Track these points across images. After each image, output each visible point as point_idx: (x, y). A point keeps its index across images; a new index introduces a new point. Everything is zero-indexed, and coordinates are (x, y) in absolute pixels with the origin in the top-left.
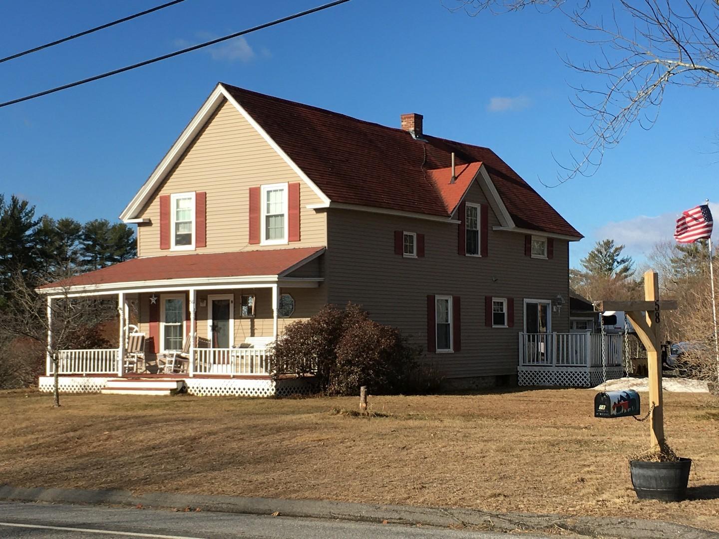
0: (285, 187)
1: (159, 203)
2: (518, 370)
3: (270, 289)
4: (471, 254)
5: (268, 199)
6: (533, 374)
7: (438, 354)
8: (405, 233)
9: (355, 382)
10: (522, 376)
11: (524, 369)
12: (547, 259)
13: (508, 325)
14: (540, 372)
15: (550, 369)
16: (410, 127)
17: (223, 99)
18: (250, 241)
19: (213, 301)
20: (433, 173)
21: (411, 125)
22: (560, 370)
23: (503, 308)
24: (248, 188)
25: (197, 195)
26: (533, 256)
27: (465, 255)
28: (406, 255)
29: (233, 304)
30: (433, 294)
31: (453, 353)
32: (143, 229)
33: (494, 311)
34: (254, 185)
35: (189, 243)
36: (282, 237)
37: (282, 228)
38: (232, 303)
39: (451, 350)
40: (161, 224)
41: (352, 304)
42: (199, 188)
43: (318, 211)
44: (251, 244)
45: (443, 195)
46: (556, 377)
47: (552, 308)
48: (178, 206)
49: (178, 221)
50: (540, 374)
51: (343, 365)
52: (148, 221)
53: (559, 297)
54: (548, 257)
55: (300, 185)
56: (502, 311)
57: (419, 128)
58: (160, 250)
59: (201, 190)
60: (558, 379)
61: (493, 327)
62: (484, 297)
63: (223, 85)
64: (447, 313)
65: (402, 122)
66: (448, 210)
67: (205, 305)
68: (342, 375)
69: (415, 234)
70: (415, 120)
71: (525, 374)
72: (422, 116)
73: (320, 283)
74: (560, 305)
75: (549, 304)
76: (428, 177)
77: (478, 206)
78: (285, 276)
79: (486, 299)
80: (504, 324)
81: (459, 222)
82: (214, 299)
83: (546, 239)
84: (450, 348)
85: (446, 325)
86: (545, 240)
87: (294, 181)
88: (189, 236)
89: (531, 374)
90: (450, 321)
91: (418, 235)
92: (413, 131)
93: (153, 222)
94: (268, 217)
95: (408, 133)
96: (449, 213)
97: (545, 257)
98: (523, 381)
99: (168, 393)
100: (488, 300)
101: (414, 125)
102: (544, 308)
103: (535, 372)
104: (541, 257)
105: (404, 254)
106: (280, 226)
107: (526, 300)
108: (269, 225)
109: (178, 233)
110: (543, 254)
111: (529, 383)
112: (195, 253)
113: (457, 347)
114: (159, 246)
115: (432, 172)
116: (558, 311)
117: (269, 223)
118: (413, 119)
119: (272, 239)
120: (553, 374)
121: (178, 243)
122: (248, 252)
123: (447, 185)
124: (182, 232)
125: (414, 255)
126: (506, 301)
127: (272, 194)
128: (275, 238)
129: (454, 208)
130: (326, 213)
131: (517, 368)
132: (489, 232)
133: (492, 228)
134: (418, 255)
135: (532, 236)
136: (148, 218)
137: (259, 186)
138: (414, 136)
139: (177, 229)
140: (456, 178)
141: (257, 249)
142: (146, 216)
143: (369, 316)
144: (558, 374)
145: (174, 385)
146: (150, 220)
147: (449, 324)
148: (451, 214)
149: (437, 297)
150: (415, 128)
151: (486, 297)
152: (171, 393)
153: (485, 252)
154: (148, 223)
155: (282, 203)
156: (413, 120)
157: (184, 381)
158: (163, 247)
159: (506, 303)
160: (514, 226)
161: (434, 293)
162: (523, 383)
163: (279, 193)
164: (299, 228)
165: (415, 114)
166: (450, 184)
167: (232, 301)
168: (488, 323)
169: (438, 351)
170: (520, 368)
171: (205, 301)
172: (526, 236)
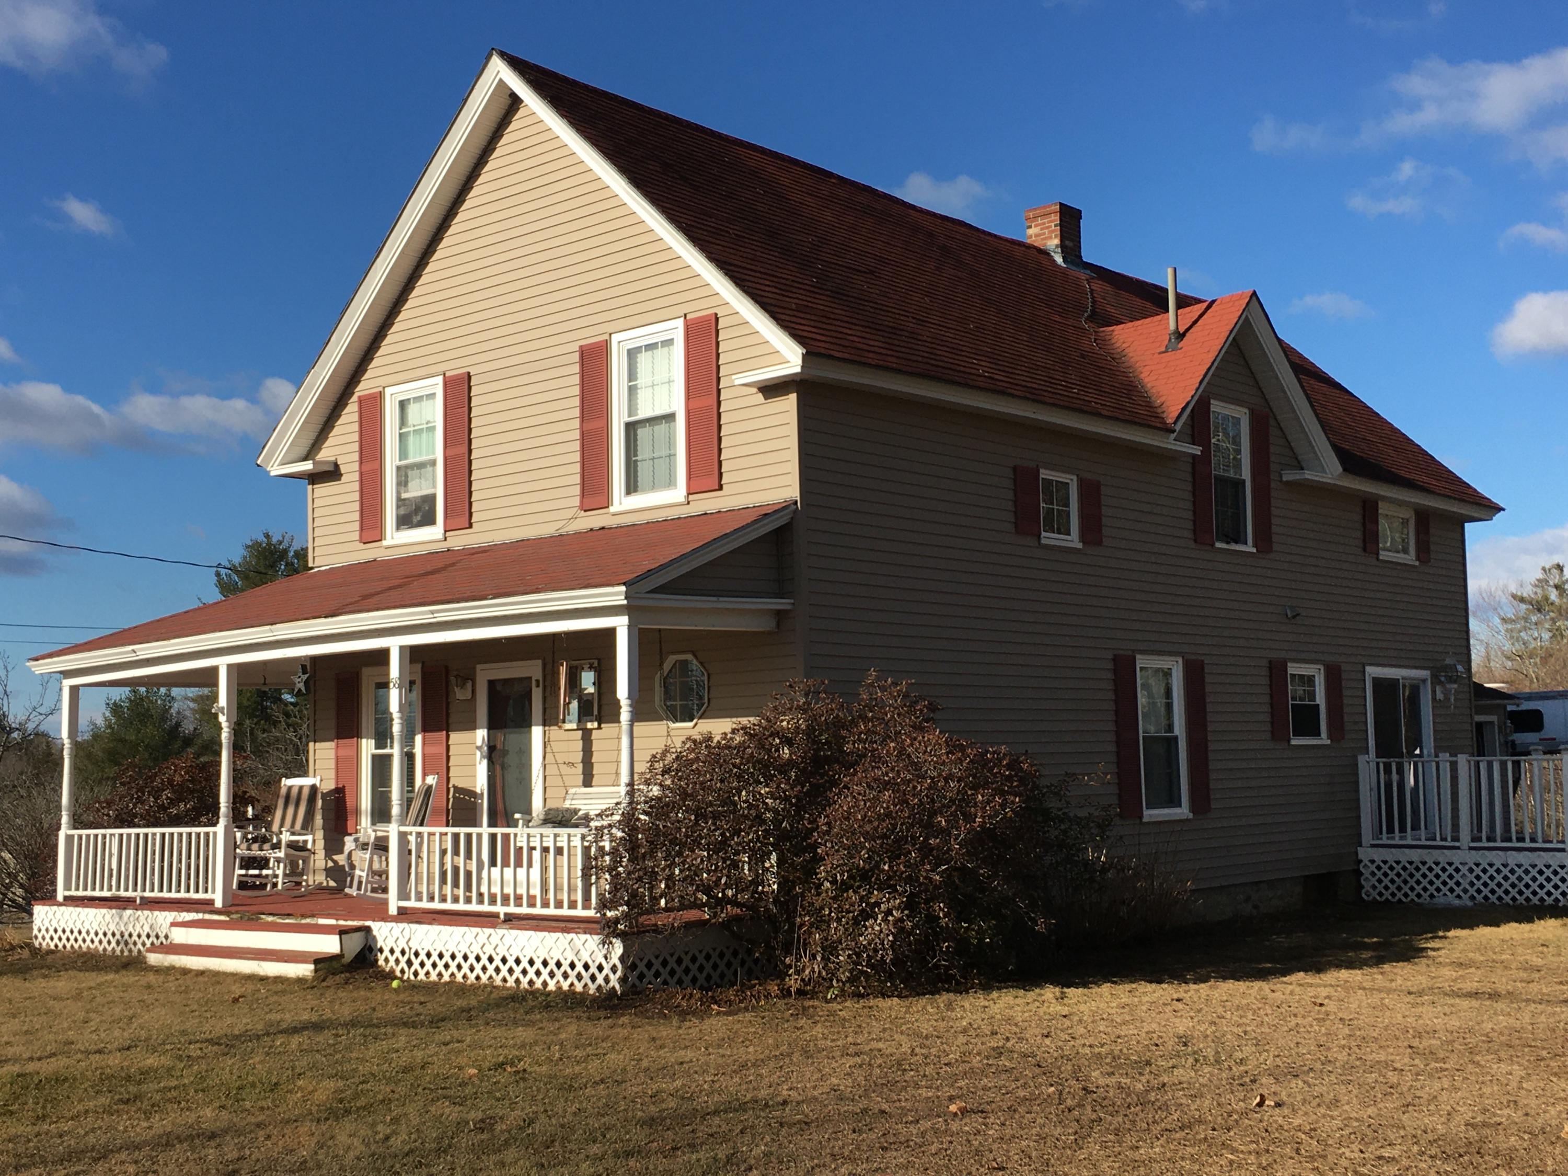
0: (676, 330)
1: (356, 417)
2: (1360, 856)
3: (610, 633)
4: (1228, 543)
5: (632, 375)
6: (1404, 868)
7: (1148, 823)
8: (1044, 474)
9: (884, 949)
10: (1373, 874)
11: (1378, 855)
12: (1417, 563)
13: (1330, 737)
14: (1424, 863)
15: (1456, 857)
16: (1050, 238)
17: (508, 101)
18: (582, 502)
19: (492, 684)
20: (1116, 333)
21: (1053, 231)
22: (1485, 858)
23: (1314, 691)
24: (575, 347)
25: (448, 384)
26: (1384, 555)
27: (1213, 545)
28: (1049, 538)
29: (540, 689)
30: (1130, 653)
31: (1188, 820)
32: (322, 490)
33: (1293, 699)
34: (590, 337)
35: (429, 520)
36: (671, 483)
37: (672, 456)
38: (538, 686)
39: (1183, 811)
40: (361, 474)
41: (878, 679)
42: (453, 365)
43: (771, 389)
44: (585, 511)
45: (1146, 380)
46: (1472, 877)
47: (1434, 692)
48: (403, 422)
49: (404, 462)
50: (1424, 869)
51: (844, 887)
52: (331, 468)
53: (1448, 661)
54: (1418, 558)
55: (717, 319)
56: (1313, 698)
57: (1072, 240)
58: (362, 546)
59: (456, 368)
60: (1478, 884)
61: (1293, 742)
62: (1265, 663)
63: (503, 55)
64: (1169, 707)
65: (1030, 227)
66: (1165, 415)
67: (469, 695)
68: (839, 920)
69: (1075, 478)
70: (1061, 220)
71: (1379, 868)
72: (1080, 212)
73: (780, 615)
74: (1455, 682)
75: (1424, 681)
76: (1103, 343)
77: (1242, 414)
78: (651, 592)
79: (1270, 668)
80: (1318, 734)
81: (1197, 450)
82: (492, 678)
83: (1413, 513)
84: (1180, 806)
85: (1167, 738)
86: (1409, 514)
87: (699, 310)
88: (430, 500)
89: (1398, 868)
90: (1179, 728)
91: (1082, 482)
92: (1057, 246)
93: (343, 469)
94: (631, 428)
95: (1045, 253)
96: (1170, 421)
97: (1410, 558)
98: (1374, 887)
99: (305, 970)
100: (1277, 670)
101: (1059, 233)
102: (1415, 690)
103: (1411, 863)
104: (1401, 558)
105: (1044, 534)
106: (664, 453)
107: (1373, 671)
108: (636, 450)
109: (404, 496)
110: (1405, 551)
111: (1393, 895)
112: (443, 546)
113: (1200, 802)
114: (356, 536)
115: (1113, 331)
116: (1447, 699)
117: (636, 446)
118: (1058, 218)
119: (644, 491)
120: (1464, 870)
121: (404, 522)
122: (578, 534)
123: (1156, 355)
124: (415, 491)
125: (1073, 540)
126: (1322, 671)
127: (643, 360)
128: (654, 487)
129: (1184, 409)
130: (793, 397)
131: (1357, 854)
132: (1273, 485)
133: (1281, 476)
134: (1083, 538)
135: (1380, 504)
136: (333, 459)
137: (606, 337)
138: (1059, 259)
139: (402, 483)
140: (1180, 336)
141: (601, 525)
142: (326, 454)
143: (937, 716)
144: (1478, 871)
145: (330, 945)
146: (336, 465)
147: (1176, 738)
148: (1175, 423)
149: (1142, 661)
150: (1061, 241)
151: (1270, 662)
152: (316, 971)
153: (1264, 539)
154: (332, 474)
155: (669, 382)
156: (1056, 218)
157: (368, 930)
158: (367, 536)
159: (1322, 676)
160: (1341, 469)
161: (1133, 651)
162: (1374, 894)
163: (660, 352)
164: (716, 451)
165: (1061, 204)
166: (1166, 352)
167: (538, 681)
168: (1278, 733)
169: (1151, 814)
170: (1364, 854)
171: (469, 684)
172: (1364, 502)
